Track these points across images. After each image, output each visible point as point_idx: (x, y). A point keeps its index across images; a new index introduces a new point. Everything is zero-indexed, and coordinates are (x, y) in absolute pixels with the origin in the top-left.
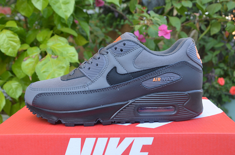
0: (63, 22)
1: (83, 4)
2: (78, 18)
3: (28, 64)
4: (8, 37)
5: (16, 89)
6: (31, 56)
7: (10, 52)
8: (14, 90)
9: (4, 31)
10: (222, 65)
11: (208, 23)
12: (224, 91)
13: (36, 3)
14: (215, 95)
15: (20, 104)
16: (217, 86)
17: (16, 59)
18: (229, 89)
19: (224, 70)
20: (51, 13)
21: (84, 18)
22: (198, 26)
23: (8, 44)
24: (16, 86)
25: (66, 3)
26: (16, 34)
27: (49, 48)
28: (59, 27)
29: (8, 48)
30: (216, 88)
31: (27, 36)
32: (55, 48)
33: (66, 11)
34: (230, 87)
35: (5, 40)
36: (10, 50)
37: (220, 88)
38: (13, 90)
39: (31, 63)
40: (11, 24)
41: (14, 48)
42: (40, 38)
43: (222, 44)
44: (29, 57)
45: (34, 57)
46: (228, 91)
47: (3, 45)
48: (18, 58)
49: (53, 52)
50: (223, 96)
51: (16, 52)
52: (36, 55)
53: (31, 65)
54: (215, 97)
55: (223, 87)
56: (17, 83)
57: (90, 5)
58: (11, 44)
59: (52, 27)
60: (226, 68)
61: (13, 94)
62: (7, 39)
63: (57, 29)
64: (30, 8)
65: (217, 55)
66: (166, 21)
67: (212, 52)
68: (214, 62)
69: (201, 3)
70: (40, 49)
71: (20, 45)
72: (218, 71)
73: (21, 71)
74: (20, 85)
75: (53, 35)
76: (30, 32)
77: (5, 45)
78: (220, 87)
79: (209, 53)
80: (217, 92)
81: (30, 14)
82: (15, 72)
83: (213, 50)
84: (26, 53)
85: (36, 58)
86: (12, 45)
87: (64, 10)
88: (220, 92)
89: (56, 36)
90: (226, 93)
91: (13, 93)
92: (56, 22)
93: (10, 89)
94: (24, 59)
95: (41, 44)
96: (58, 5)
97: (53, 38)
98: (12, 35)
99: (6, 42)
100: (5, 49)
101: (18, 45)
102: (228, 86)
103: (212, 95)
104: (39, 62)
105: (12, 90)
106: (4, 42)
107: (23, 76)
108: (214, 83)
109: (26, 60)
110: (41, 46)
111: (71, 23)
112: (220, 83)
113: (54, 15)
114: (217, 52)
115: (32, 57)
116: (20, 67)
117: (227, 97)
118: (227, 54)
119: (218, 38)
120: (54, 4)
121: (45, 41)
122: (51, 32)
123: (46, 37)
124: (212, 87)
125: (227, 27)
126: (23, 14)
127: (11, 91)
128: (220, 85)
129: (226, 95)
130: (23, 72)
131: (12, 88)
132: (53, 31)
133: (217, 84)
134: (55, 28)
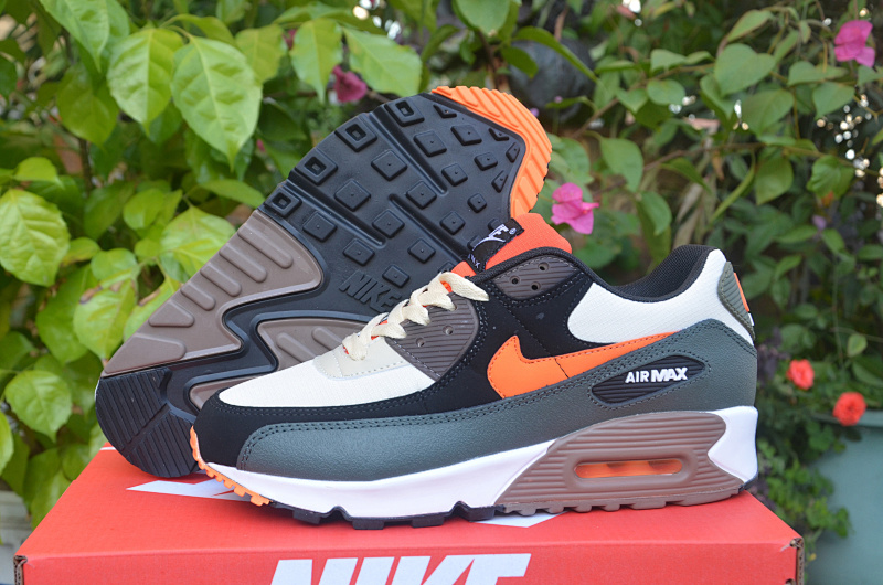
0: (219, 159)
1: (291, 92)
2: (269, 143)
3: (95, 315)
4: (25, 217)
5: (51, 398)
6: (105, 285)
7: (32, 269)
8: (44, 403)
9: (12, 194)
10: (807, 311)
11: (752, 151)
12: (814, 408)
13: (126, 97)
14: (779, 426)
15: (60, 453)
16: (787, 390)
17: (54, 293)
18: (833, 403)
19: (815, 330)
20: (176, 126)
21: (293, 142)
22: (717, 164)
23: (26, 242)
24: (50, 389)
25: (231, 99)
26: (54, 207)
27: (170, 255)
28: (205, 179)
29: (27, 256)
30: (784, 398)
31: (88, 208)
32: (191, 255)
33: (230, 128)
34: (837, 393)
35: (15, 226)
36: (33, 261)
37: (798, 398)
38: (39, 404)
39: (105, 309)
40: (37, 169)
41: (47, 253)
42: (136, 219)
43: (806, 233)
44: (101, 289)
45: (115, 287)
46: (829, 408)
47: (7, 243)
48: (57, 290)
49: (182, 268)
50: (812, 429)
51: (54, 270)
52: (124, 282)
53: (107, 316)
54: (781, 433)
55: (811, 395)
56: (53, 379)
57: (314, 94)
58: (35, 240)
59: (176, 178)
60: (821, 323)
61: (40, 418)
62: (22, 223)
63: (194, 183)
64: (105, 111)
65: (788, 274)
66: (585, 161)
67: (770, 261)
68: (778, 298)
69: (718, 90)
70: (137, 259)
71: (67, 246)
72: (791, 334)
73: (69, 337)
74: (65, 385)
75: (182, 208)
76: (99, 194)
77: (14, 243)
78: (800, 393)
79: (757, 265)
80: (789, 413)
81: (106, 135)
82: (45, 339)
83: (775, 252)
84: (85, 270)
85: (126, 291)
86: (39, 246)
87: (223, 123)
88: (798, 415)
89: (193, 212)
90: (825, 417)
91: (38, 414)
92: (191, 160)
93: (30, 401)
94: (84, 297)
95: (139, 239)
96: (202, 105)
97: (183, 217)
98: (40, 210)
99: (17, 233)
100: (13, 257)
101: (61, 245)
102: (829, 392)
103: (768, 423)
104: (137, 308)
105: (34, 402)
106: (11, 233)
107: (75, 354)
108: (777, 379)
109: (89, 298)
110: (140, 248)
111: (247, 160)
112: (798, 379)
113: (187, 135)
114: (790, 263)
115: (110, 288)
116: (66, 323)
117: (828, 431)
118: (829, 271)
119: (796, 209)
120: (191, 104)
121: (154, 228)
122: (178, 196)
123: (159, 214)
124: (767, 396)
125: (813, 179)
126: (79, 133)
127: (31, 408)
128: (797, 387)
129: (823, 424)
130: (76, 338)
131: (35, 396)
132: (184, 193)
133: (785, 382)
134: (186, 180)
